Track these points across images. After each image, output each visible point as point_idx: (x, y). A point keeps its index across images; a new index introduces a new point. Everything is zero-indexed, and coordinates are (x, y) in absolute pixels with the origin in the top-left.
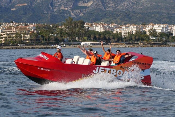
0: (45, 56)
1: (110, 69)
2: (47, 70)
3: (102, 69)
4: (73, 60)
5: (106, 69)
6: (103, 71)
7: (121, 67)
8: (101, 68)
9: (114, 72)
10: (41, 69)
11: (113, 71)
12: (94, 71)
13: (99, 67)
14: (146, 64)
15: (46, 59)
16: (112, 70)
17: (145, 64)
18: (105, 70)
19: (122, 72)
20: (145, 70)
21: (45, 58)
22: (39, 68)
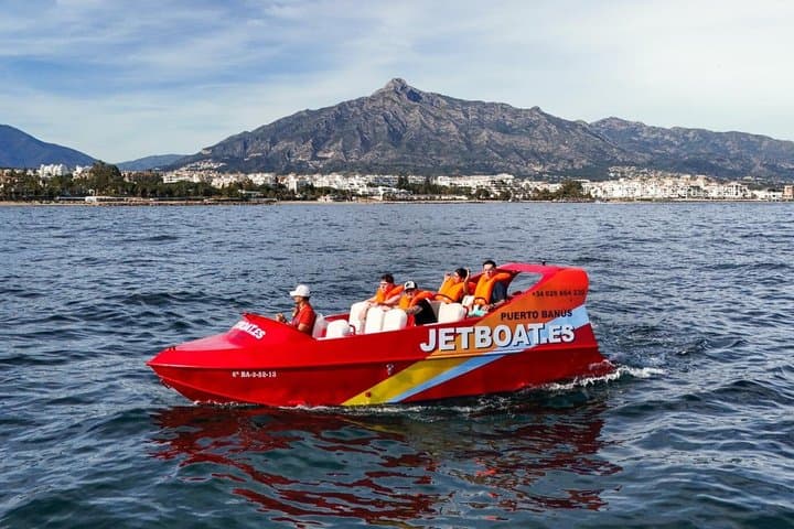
0: (255, 326)
1: (470, 329)
2: (264, 375)
3: (447, 334)
4: (350, 323)
5: (459, 330)
6: (452, 338)
7: (503, 315)
8: (442, 332)
9: (486, 336)
10: (243, 374)
11: (482, 332)
12: (423, 347)
13: (437, 328)
14: (573, 293)
15: (257, 337)
16: (478, 329)
17: (570, 293)
18: (455, 335)
19: (507, 329)
20: (573, 312)
21: (253, 334)
22: (234, 374)
